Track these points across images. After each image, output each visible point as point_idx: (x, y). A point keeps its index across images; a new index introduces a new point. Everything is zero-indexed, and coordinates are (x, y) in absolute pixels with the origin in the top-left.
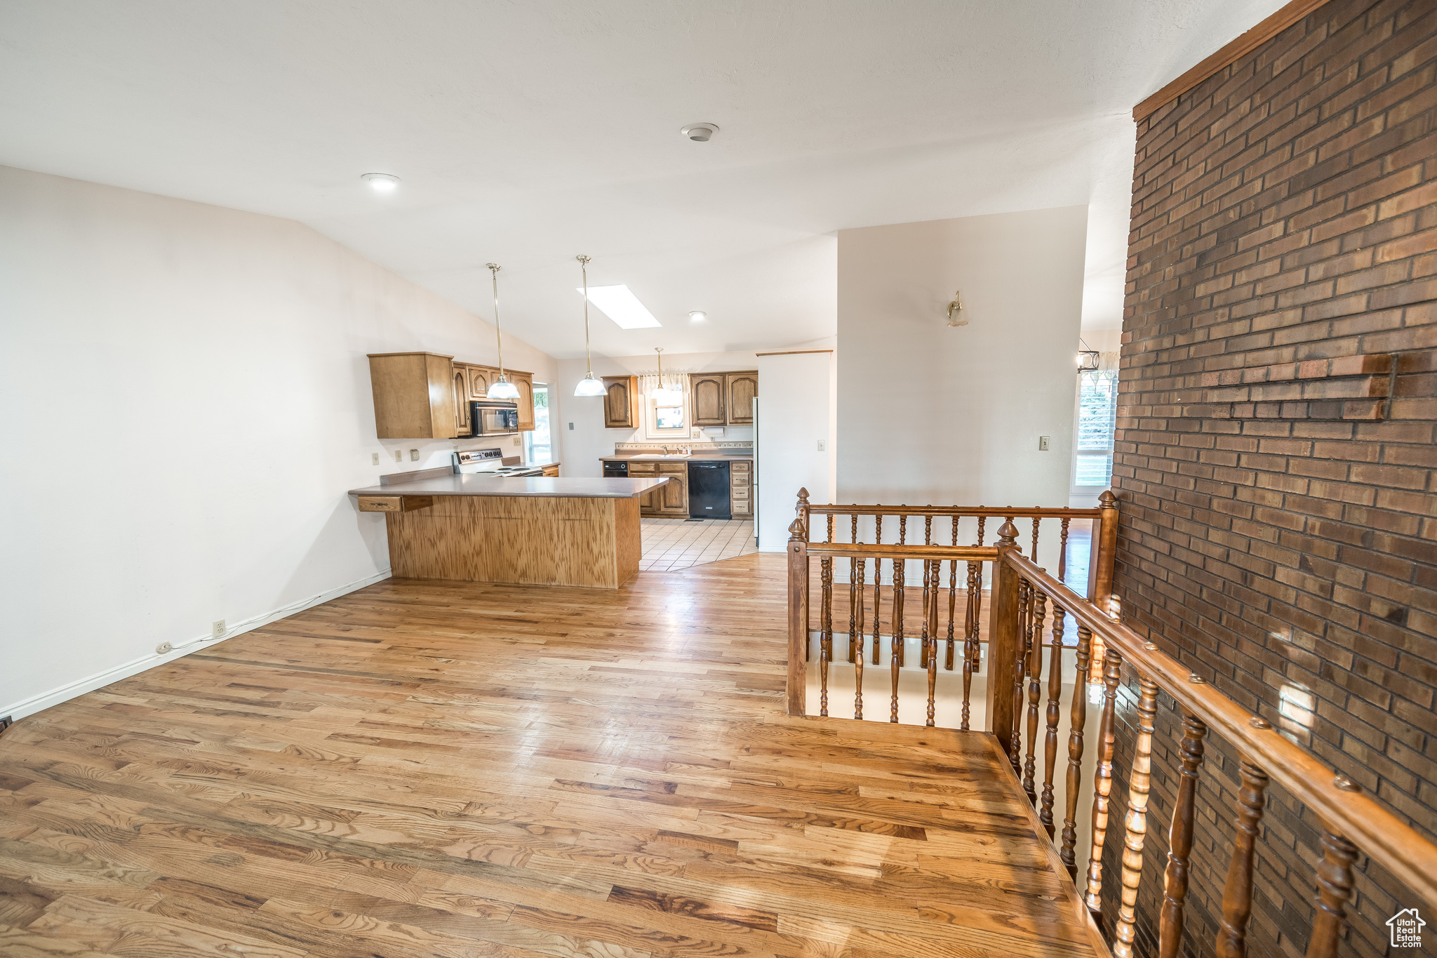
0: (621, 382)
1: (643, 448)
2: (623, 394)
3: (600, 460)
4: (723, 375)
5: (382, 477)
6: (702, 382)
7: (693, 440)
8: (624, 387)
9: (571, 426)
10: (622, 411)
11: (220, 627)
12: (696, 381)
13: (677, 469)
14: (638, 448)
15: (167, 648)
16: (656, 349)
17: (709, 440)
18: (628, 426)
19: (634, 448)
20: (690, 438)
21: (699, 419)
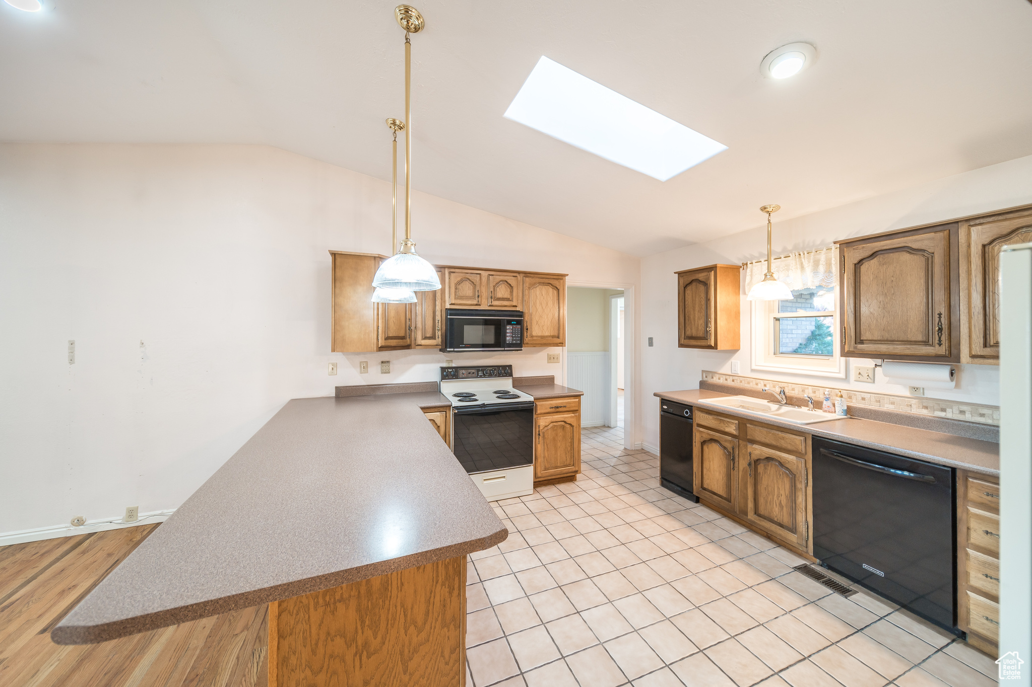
0: (701, 276)
1: (744, 385)
2: (703, 295)
3: (655, 395)
4: (949, 228)
5: (338, 389)
6: (873, 255)
7: (854, 385)
8: (706, 284)
9: (651, 342)
10: (701, 322)
11: (132, 513)
12: (853, 256)
13: (783, 444)
14: (737, 384)
15: (80, 522)
16: (764, 209)
17: (907, 393)
18: (710, 347)
19: (729, 383)
20: (847, 378)
21: (862, 342)
